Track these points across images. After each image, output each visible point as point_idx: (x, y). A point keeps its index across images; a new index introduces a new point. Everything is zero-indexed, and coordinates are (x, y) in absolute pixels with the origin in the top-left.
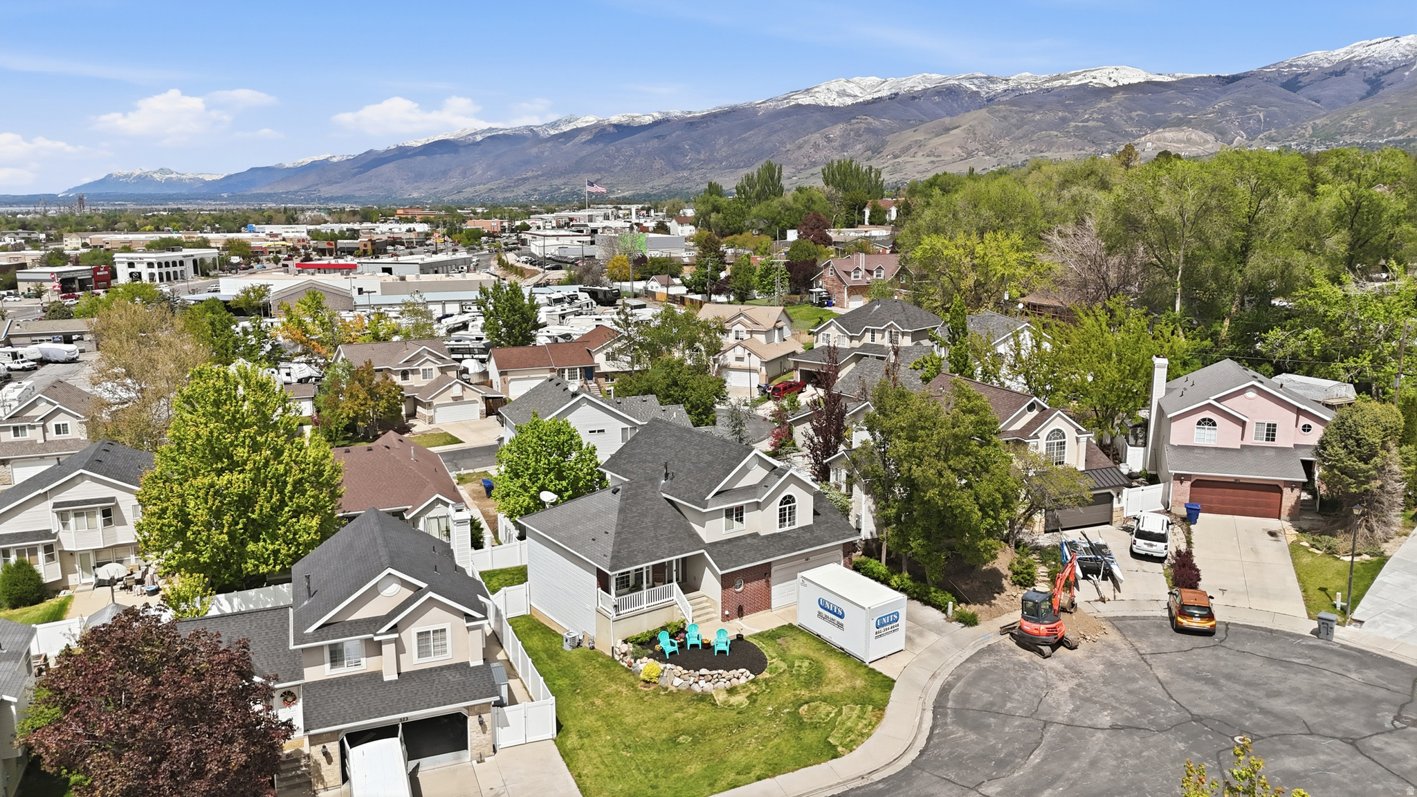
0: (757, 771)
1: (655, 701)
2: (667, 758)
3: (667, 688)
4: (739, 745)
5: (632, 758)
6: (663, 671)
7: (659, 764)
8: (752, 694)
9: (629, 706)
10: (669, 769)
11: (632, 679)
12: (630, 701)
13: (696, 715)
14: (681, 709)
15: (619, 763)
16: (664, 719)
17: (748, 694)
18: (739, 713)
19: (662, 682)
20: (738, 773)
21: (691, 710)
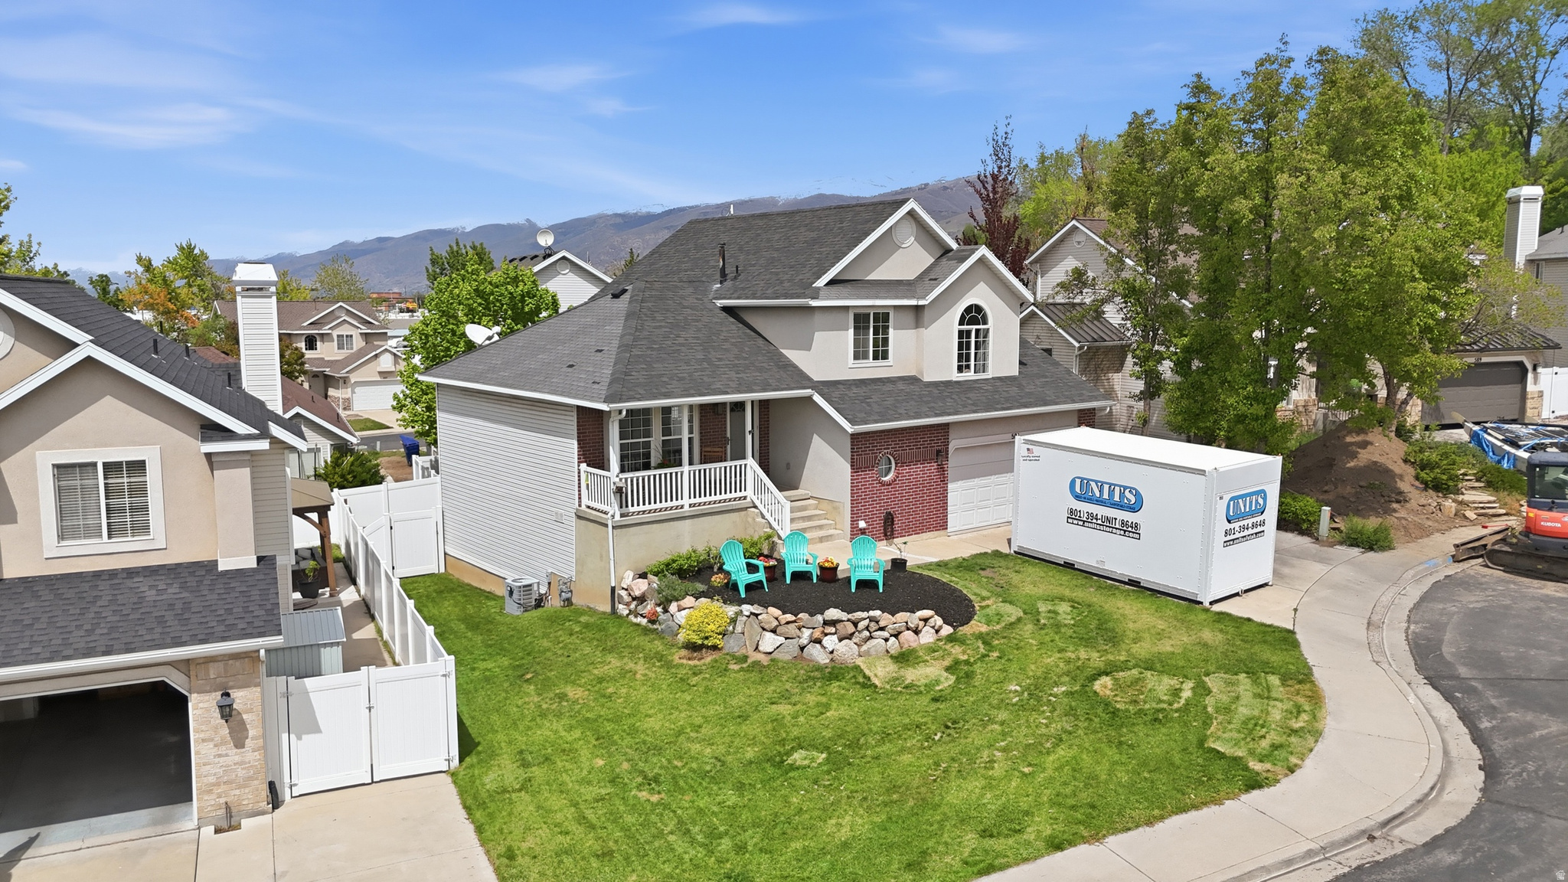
0: (1040, 826)
1: (718, 683)
2: (767, 804)
3: (745, 658)
4: (965, 765)
5: (666, 806)
6: (733, 621)
7: (745, 816)
8: (957, 662)
9: (653, 697)
10: (777, 831)
11: (658, 645)
12: (655, 688)
13: (827, 707)
14: (785, 696)
15: (629, 819)
16: (744, 717)
17: (947, 662)
18: (935, 700)
19: (731, 645)
20: (986, 834)
21: (811, 699)
